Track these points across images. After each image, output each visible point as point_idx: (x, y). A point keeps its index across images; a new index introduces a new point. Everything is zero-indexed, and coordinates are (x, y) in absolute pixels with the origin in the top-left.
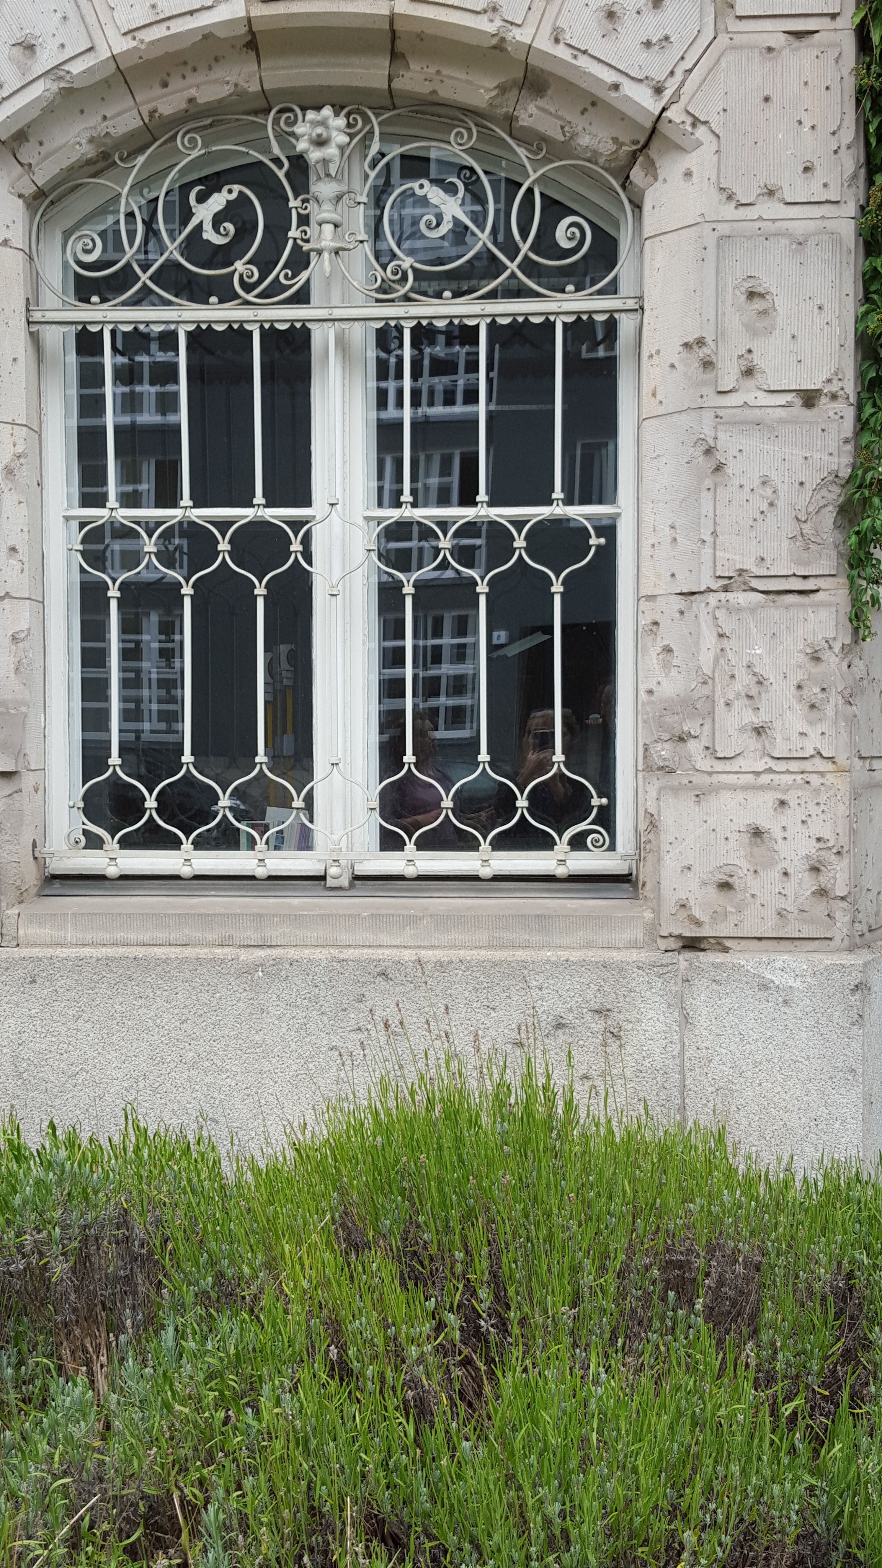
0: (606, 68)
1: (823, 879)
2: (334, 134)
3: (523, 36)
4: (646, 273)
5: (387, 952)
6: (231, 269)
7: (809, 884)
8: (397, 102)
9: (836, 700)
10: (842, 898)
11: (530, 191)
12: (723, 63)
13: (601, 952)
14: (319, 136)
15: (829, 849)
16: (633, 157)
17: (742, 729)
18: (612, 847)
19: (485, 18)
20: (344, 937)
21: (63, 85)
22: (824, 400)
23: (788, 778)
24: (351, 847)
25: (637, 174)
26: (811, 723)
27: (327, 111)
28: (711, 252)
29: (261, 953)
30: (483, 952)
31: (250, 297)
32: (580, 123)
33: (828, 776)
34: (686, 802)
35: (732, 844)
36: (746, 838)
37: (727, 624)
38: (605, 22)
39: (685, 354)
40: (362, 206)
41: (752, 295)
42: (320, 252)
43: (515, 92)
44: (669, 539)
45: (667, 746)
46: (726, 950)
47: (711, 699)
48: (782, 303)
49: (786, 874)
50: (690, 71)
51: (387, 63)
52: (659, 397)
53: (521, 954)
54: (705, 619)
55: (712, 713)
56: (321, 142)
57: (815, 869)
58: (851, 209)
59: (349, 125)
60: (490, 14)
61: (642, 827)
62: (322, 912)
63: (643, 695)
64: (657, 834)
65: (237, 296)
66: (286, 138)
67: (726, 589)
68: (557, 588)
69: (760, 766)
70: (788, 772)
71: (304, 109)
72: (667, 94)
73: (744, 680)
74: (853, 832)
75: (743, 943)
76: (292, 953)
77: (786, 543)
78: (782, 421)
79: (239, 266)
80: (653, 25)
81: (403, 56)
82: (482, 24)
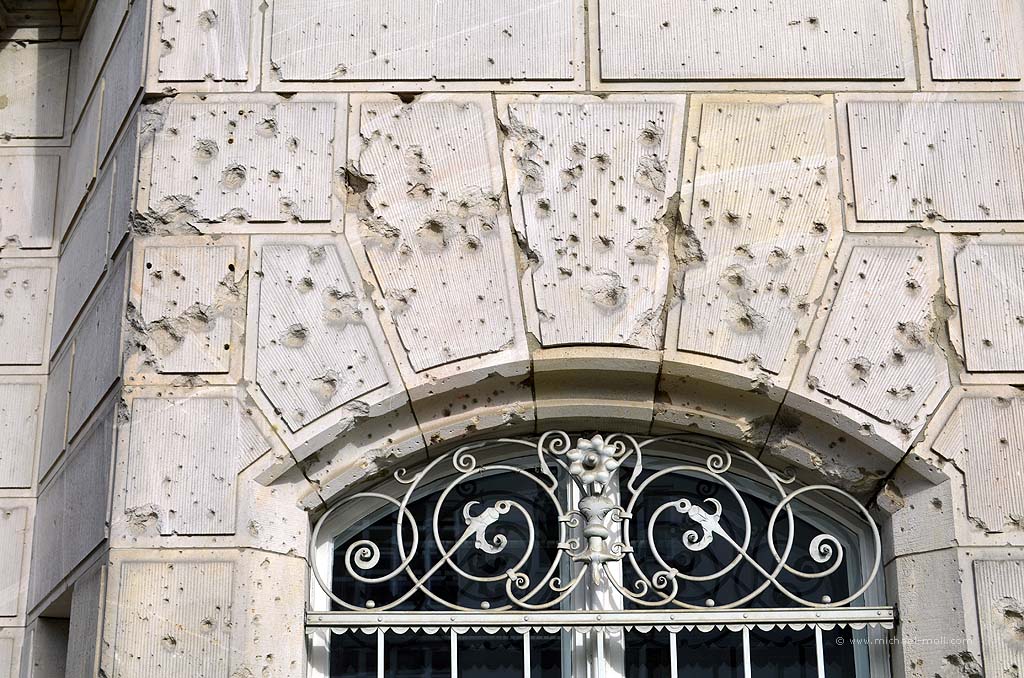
0: (856, 412)
2: (605, 459)
3: (780, 382)
6: (504, 576)
8: (659, 431)
12: (961, 409)
16: (879, 485)
19: (745, 367)
21: (358, 414)
25: (883, 500)
27: (598, 439)
28: (965, 573)
31: (521, 603)
32: (829, 454)
38: (853, 373)
39: (950, 666)
40: (627, 522)
41: (1009, 614)
42: (589, 563)
43: (768, 426)
50: (932, 415)
51: (651, 400)
56: (589, 466)
59: (615, 452)
60: (749, 363)
65: (509, 602)
66: (555, 460)
72: (914, 434)
79: (512, 574)
80: (896, 377)
81: (666, 394)
82: (743, 371)
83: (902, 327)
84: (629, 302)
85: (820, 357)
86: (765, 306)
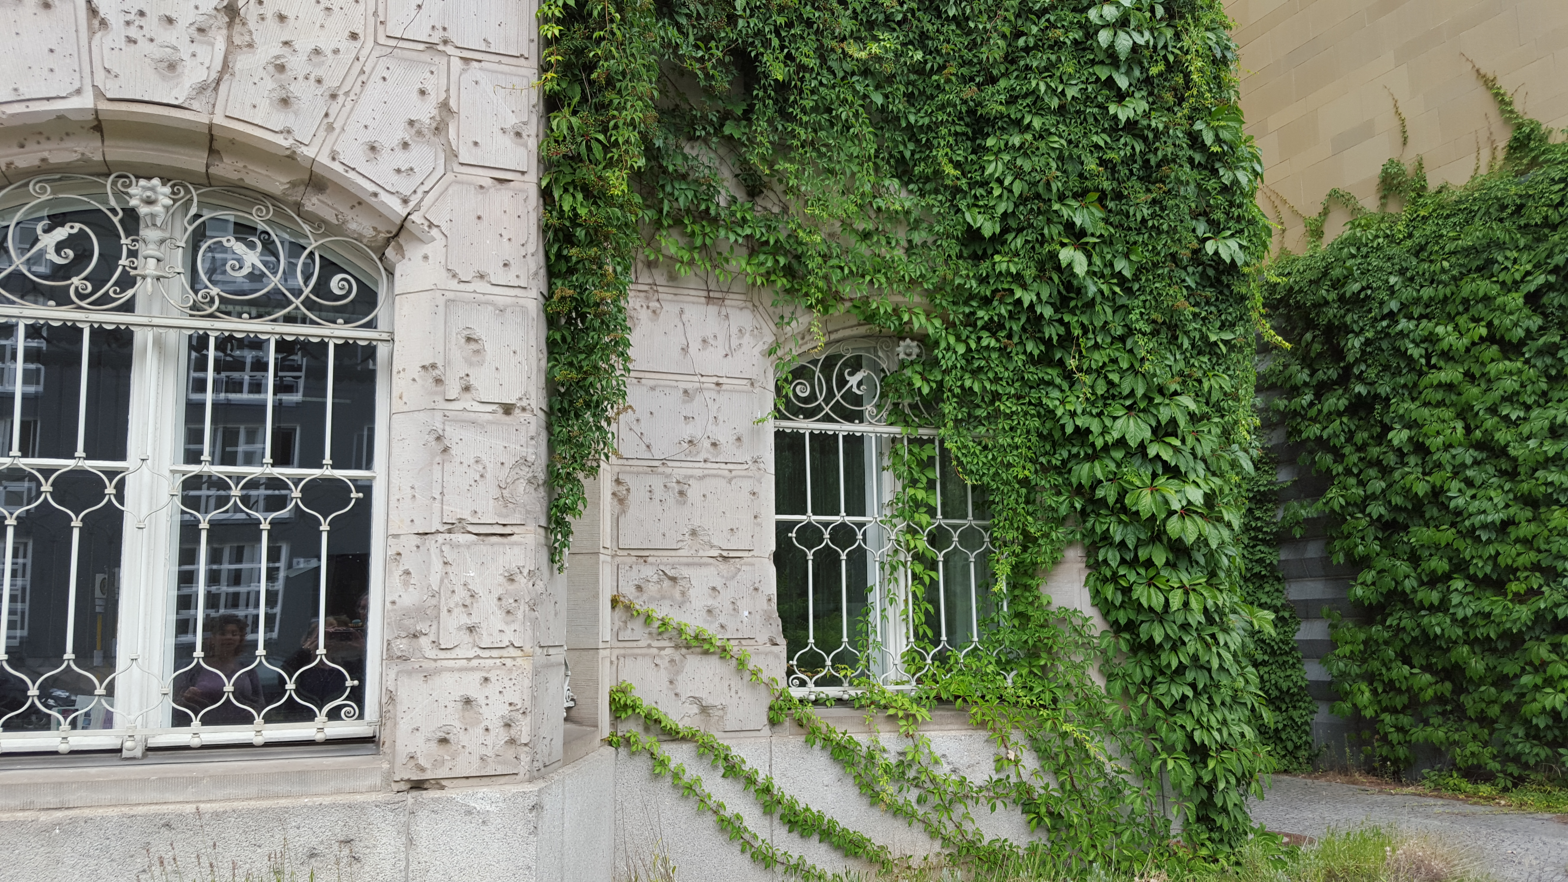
0: (368, 182)
1: (513, 732)
2: (161, 197)
3: (309, 152)
4: (396, 317)
5: (171, 807)
6: (69, 282)
7: (504, 736)
8: (213, 182)
9: (524, 607)
10: (526, 745)
11: (312, 254)
12: (450, 191)
13: (348, 796)
14: (148, 197)
15: (518, 710)
16: (388, 241)
17: (459, 629)
18: (361, 716)
19: (281, 136)
20: (134, 798)
22: (517, 411)
23: (490, 662)
24: (145, 725)
25: (390, 252)
26: (507, 623)
27: (156, 181)
28: (441, 309)
29: (59, 814)
30: (252, 803)
31: (83, 304)
32: (349, 214)
33: (518, 660)
34: (417, 681)
35: (450, 710)
36: (460, 705)
37: (450, 556)
38: (368, 152)
39: (423, 373)
40: (181, 250)
41: (469, 339)
42: (144, 278)
43: (303, 188)
44: (410, 496)
45: (404, 641)
46: (442, 788)
47: (437, 607)
48: (489, 347)
49: (487, 730)
50: (427, 192)
51: (206, 155)
52: (405, 399)
53: (283, 802)
54: (434, 551)
55: (438, 617)
56: (149, 202)
57: (508, 725)
58: (534, 293)
59: (173, 193)
60: (285, 134)
61: (384, 701)
62: (116, 778)
63: (388, 604)
64: (395, 706)
65: (73, 303)
66: (121, 196)
67: (450, 531)
68: (325, 527)
69: (471, 654)
70: (491, 657)
71: (138, 177)
72: (412, 204)
73: (462, 594)
74: (534, 698)
75: (455, 781)
76: (87, 813)
77: (491, 502)
78: (490, 422)
79: (76, 281)
80: (402, 160)
81: (218, 152)
82: (279, 140)
83: (411, 123)
84: (186, 71)
85: (343, 137)
86: (302, 90)
